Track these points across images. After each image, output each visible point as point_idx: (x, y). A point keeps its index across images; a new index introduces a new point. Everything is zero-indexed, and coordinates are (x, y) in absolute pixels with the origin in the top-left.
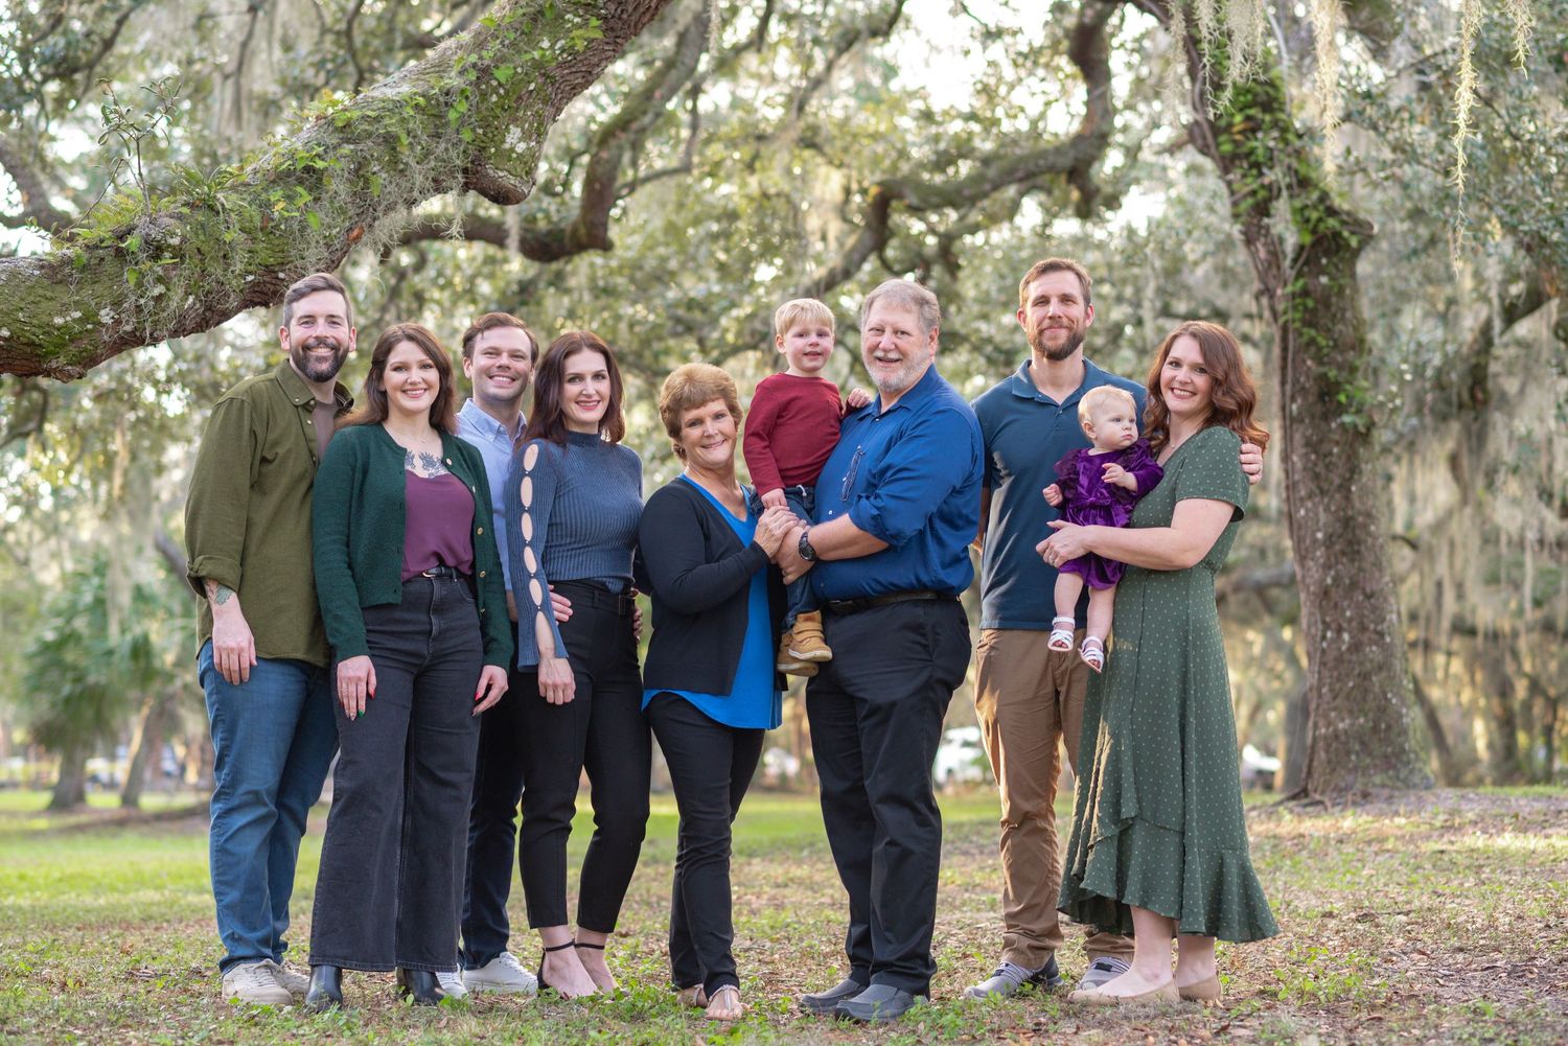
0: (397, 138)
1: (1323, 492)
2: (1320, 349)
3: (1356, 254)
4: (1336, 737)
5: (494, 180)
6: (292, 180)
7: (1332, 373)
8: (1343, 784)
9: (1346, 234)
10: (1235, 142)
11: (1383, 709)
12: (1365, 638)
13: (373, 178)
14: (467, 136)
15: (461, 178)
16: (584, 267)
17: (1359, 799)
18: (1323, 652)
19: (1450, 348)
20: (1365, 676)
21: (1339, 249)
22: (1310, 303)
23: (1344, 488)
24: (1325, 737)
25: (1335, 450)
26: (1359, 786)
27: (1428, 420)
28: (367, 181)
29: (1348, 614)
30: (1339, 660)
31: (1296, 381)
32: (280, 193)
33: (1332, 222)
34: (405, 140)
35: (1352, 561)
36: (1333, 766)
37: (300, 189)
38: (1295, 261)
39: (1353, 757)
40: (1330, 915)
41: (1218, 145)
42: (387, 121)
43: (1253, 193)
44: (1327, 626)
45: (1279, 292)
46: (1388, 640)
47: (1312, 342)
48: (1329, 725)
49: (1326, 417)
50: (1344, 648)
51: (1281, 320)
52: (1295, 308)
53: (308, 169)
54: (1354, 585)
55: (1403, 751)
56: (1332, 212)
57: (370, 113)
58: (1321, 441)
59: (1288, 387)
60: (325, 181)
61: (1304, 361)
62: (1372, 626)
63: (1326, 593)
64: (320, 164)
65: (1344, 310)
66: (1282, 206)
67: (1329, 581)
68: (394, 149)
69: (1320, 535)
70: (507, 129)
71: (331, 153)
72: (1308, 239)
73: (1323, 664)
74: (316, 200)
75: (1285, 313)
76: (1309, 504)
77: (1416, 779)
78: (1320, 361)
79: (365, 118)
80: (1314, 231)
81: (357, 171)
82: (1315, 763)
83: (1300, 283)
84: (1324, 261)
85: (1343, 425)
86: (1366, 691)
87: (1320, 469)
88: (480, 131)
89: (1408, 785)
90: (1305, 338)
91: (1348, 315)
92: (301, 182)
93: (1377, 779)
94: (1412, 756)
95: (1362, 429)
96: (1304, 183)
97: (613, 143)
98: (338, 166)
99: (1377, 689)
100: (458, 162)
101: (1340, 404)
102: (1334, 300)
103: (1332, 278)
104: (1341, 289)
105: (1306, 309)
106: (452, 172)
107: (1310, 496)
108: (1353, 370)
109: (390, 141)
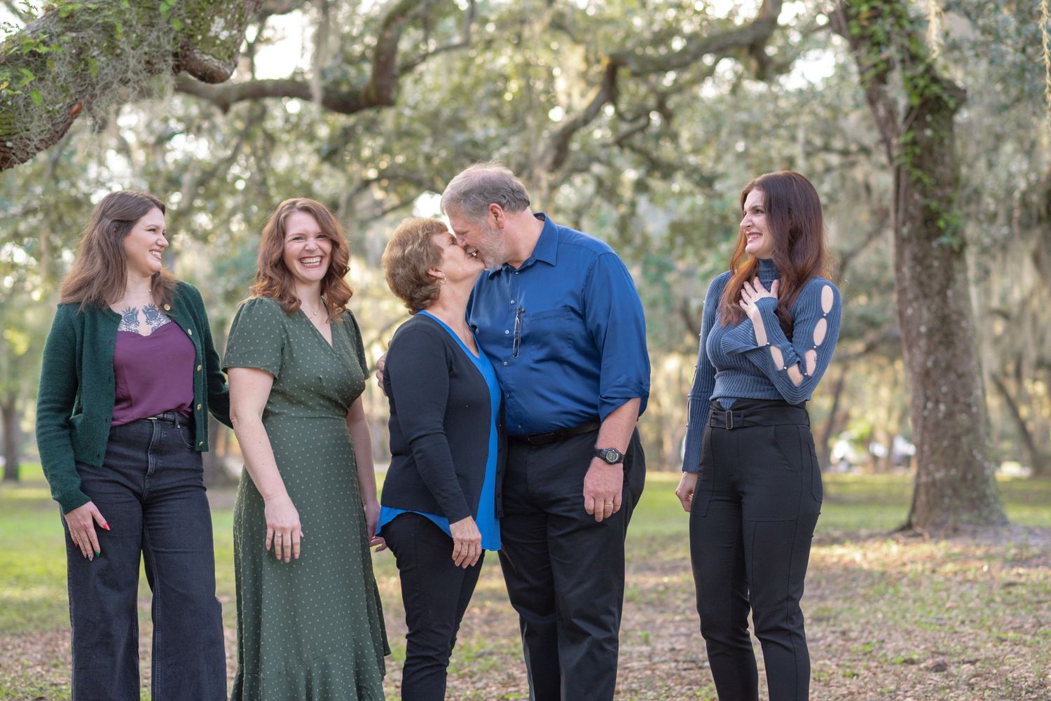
0: (113, 27)
1: (926, 296)
2: (924, 186)
3: (954, 111)
4: (934, 483)
5: (200, 63)
6: (20, 63)
7: (934, 205)
8: (938, 520)
9: (945, 97)
10: (863, 28)
11: (970, 463)
12: (957, 408)
13: (92, 61)
14: (176, 25)
15: (171, 61)
16: (388, 118)
17: (950, 532)
18: (925, 419)
19: (1033, 177)
20: (957, 438)
21: (940, 108)
22: (918, 150)
23: (942, 293)
24: (926, 485)
25: (936, 263)
26: (951, 521)
27: (1016, 229)
28: (86, 64)
29: (944, 389)
30: (937, 424)
31: (906, 210)
32: (8, 74)
33: (935, 89)
34: (120, 29)
35: (947, 349)
36: (931, 506)
37: (25, 71)
38: (906, 118)
39: (947, 500)
40: (911, 662)
41: (849, 28)
42: (106, 13)
43: (875, 66)
44: (927, 399)
45: (895, 141)
46: (974, 409)
47: (919, 180)
48: (928, 474)
49: (929, 238)
50: (941, 415)
51: (896, 163)
52: (906, 154)
53: (33, 54)
54: (949, 368)
55: (985, 496)
56: (935, 80)
57: (91, 6)
58: (925, 257)
59: (901, 216)
60: (48, 65)
61: (912, 196)
62: (962, 399)
63: (927, 374)
64: (43, 50)
65: (943, 156)
66: (896, 77)
67: (930, 364)
68: (112, 36)
69: (923, 329)
70: (212, 20)
71: (55, 40)
72: (916, 101)
73: (924, 428)
74: (41, 79)
75: (899, 156)
76: (915, 305)
77: (995, 517)
78: (924, 194)
79: (86, 10)
80: (921, 95)
81: (78, 55)
82: (918, 504)
83: (910, 136)
84: (929, 118)
85: (941, 246)
86: (957, 449)
87: (924, 278)
88: (189, 21)
89: (989, 522)
90: (913, 178)
91: (947, 159)
92: (27, 64)
93: (965, 517)
94: (992, 500)
95: (956, 247)
96: (914, 58)
97: (394, 26)
98: (60, 51)
99: (965, 448)
100: (168, 47)
101: (939, 229)
102: (936, 148)
103: (935, 131)
104: (941, 141)
105: (915, 156)
106: (163, 56)
107: (916, 298)
108: (950, 201)
109: (108, 29)
